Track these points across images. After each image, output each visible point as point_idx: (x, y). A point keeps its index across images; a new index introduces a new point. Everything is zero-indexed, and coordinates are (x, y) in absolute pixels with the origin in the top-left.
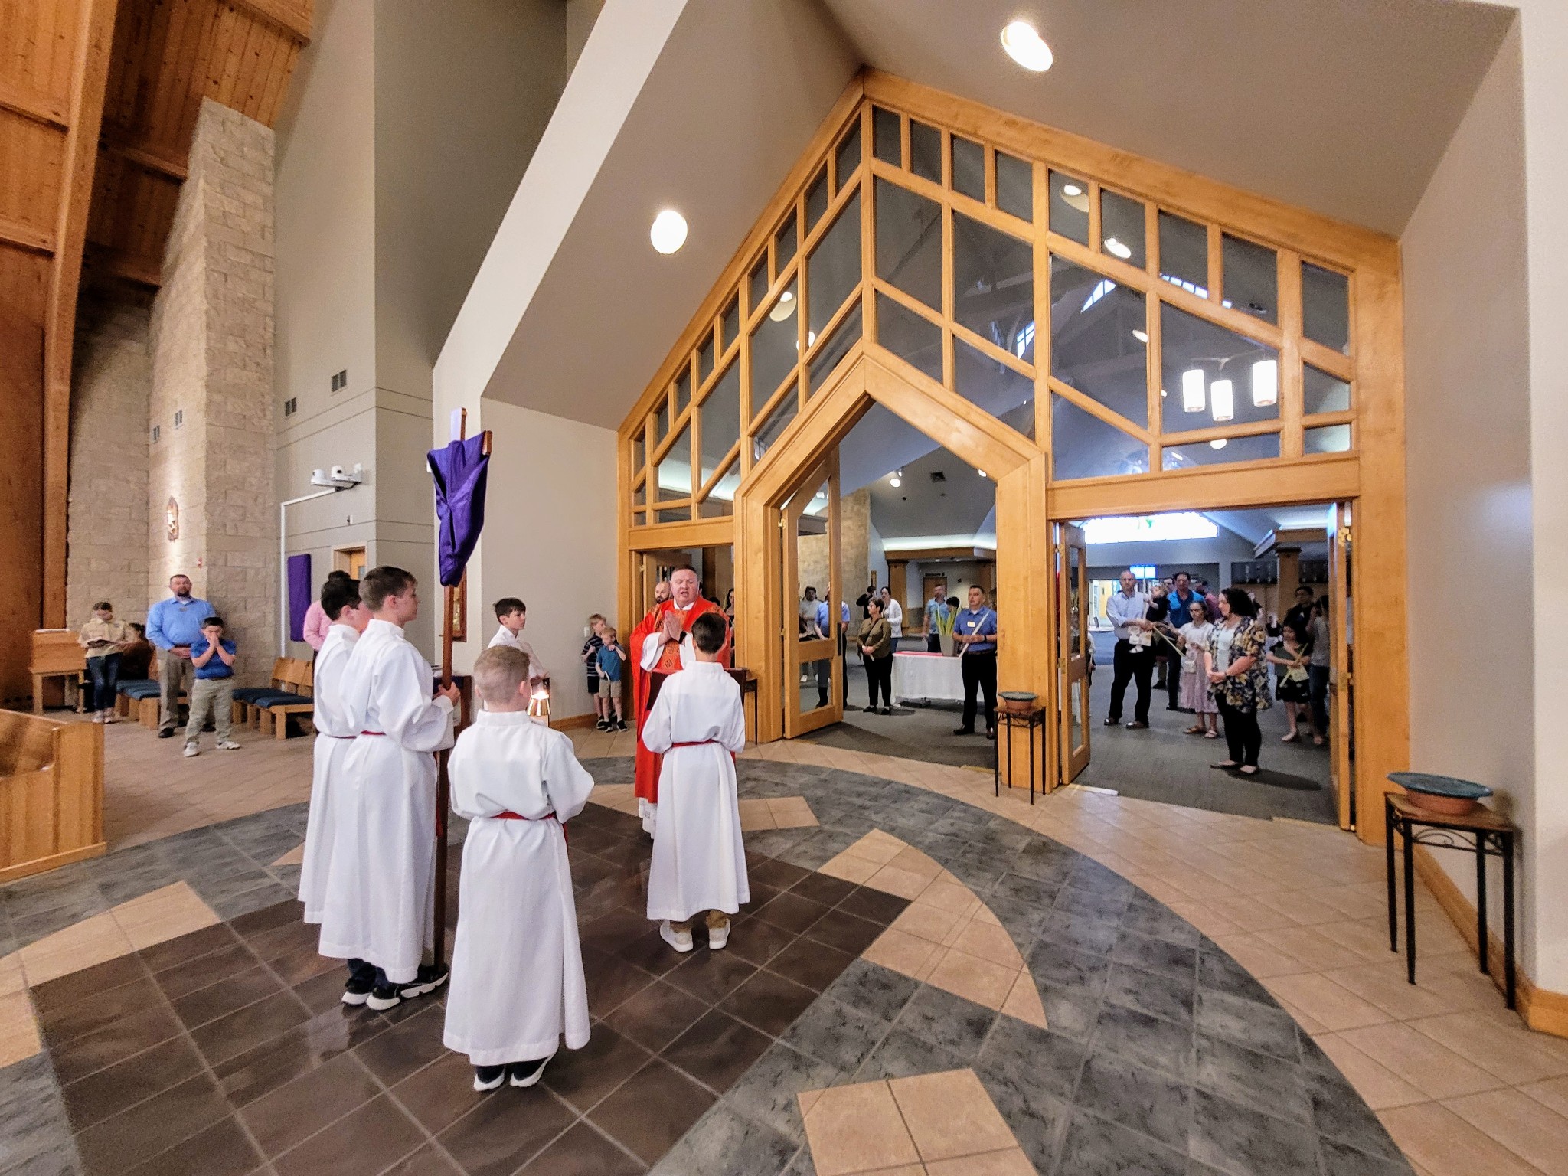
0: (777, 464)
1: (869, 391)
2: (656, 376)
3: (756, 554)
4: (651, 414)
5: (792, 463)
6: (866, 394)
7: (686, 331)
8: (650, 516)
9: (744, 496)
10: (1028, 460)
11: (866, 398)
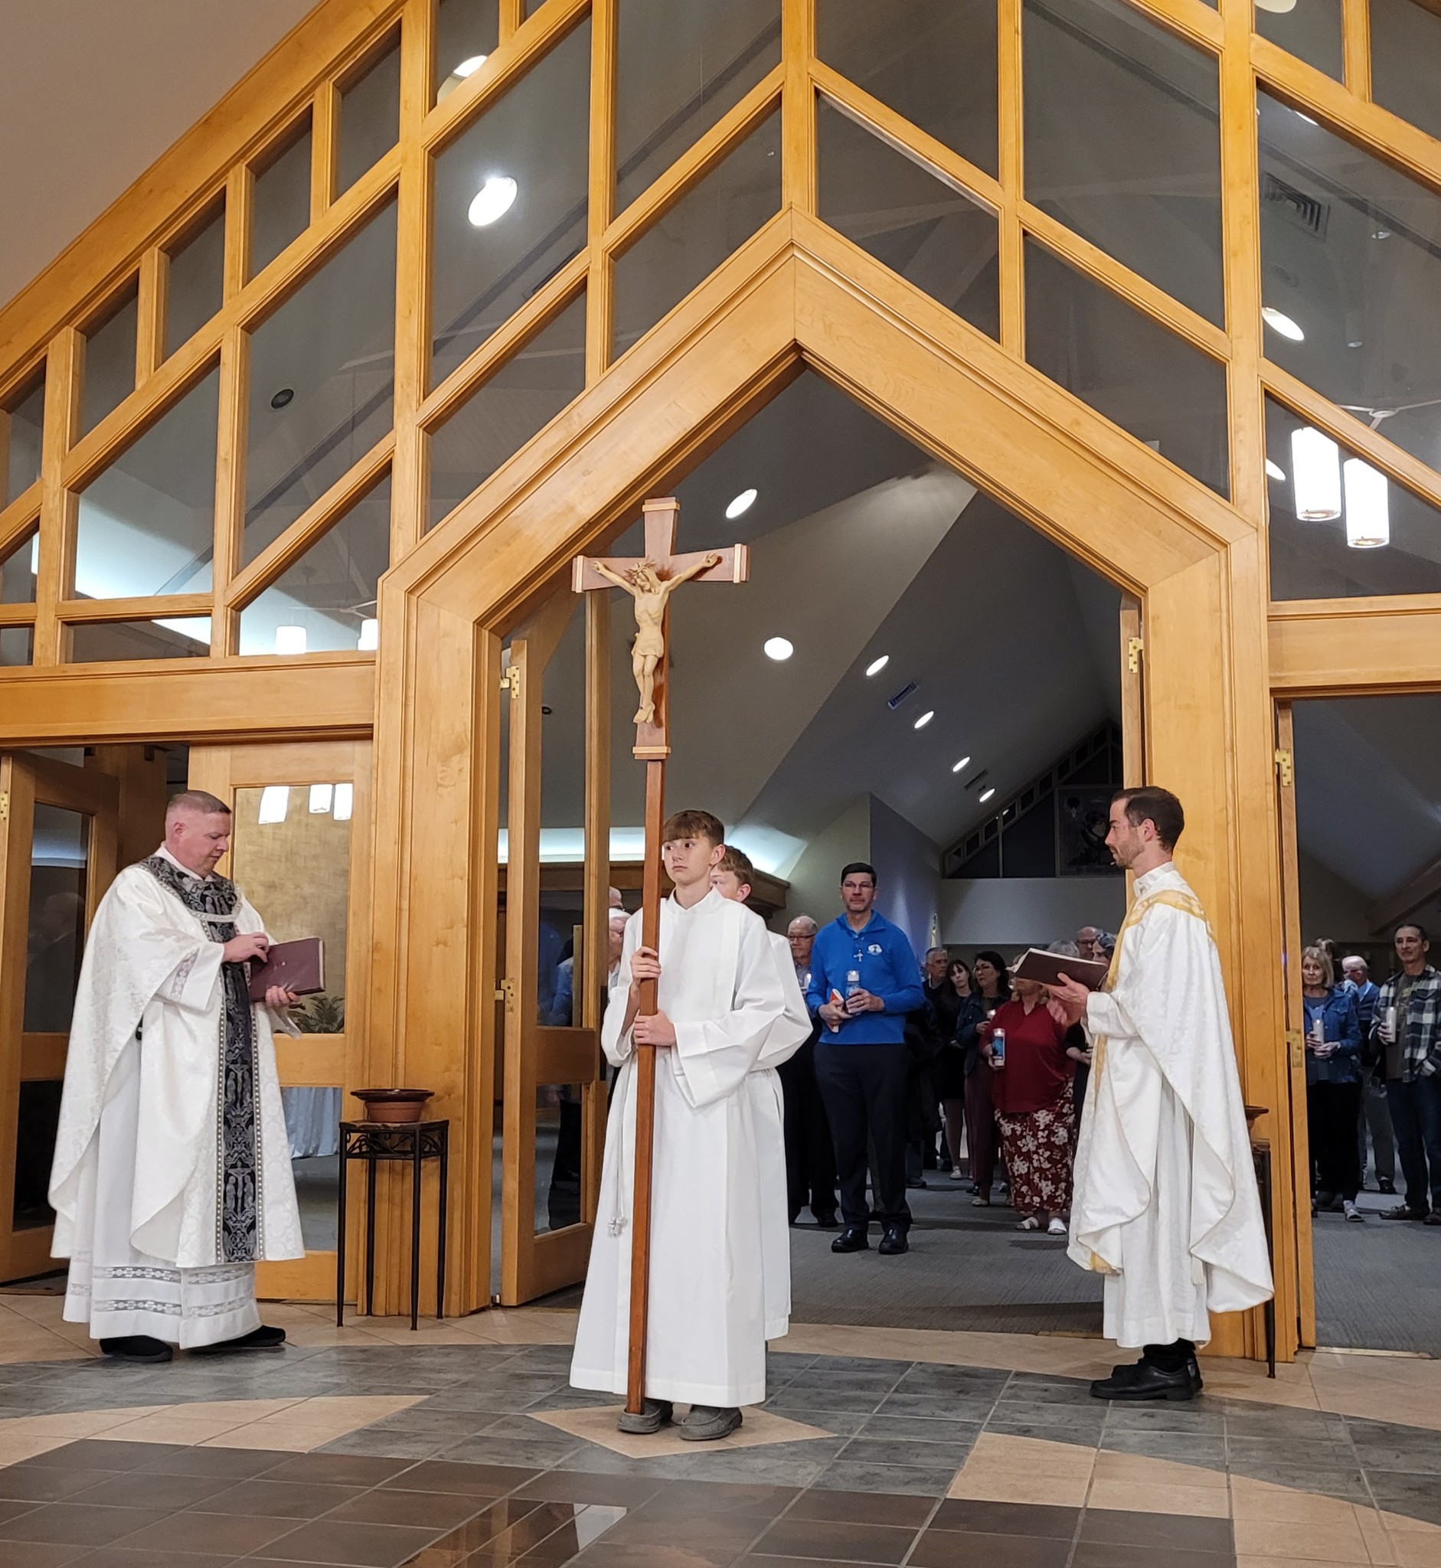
0: (520, 510)
1: (803, 341)
2: (99, 222)
3: (445, 759)
4: (69, 333)
5: (571, 509)
6: (796, 347)
7: (218, 110)
8: (49, 640)
9: (411, 592)
10: (1225, 545)
11: (792, 358)
